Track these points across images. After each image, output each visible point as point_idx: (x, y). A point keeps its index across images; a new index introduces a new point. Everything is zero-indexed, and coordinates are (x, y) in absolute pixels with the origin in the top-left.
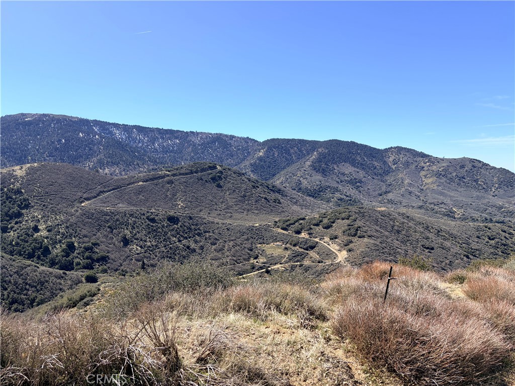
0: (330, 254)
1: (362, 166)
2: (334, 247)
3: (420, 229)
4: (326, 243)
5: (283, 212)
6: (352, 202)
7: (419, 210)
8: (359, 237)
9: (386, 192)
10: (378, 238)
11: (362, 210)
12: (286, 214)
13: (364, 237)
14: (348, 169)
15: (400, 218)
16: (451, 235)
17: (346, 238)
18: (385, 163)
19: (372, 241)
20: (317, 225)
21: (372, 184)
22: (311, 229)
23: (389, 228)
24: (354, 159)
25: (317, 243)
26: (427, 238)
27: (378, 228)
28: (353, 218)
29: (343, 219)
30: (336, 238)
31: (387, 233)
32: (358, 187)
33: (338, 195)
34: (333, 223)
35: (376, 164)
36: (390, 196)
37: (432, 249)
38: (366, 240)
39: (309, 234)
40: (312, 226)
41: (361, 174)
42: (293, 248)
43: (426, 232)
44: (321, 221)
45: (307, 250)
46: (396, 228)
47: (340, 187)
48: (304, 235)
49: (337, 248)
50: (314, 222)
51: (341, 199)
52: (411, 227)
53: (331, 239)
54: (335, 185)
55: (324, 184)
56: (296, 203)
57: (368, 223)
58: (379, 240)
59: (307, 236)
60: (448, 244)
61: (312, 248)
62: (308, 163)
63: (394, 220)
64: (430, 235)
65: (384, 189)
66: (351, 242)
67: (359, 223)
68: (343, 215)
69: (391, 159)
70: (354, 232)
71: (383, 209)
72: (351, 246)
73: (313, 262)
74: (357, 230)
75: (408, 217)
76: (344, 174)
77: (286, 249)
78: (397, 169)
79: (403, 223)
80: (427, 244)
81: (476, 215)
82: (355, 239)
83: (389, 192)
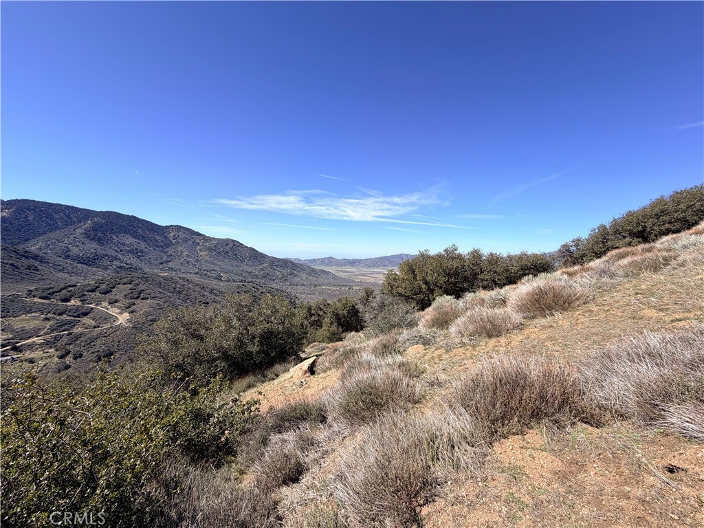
0: (108, 318)
1: (144, 239)
2: (113, 311)
3: (197, 289)
4: (104, 307)
5: (43, 279)
6: (133, 269)
7: (196, 275)
8: (142, 299)
9: (167, 262)
10: (161, 298)
11: (145, 276)
12: (48, 282)
13: (147, 298)
14: (129, 240)
15: (181, 281)
16: (221, 292)
17: (128, 301)
18: (166, 237)
19: (156, 302)
20: (93, 291)
21: (153, 254)
22: (85, 295)
23: (172, 290)
24: (134, 232)
25: (92, 308)
26: (204, 296)
27: (161, 290)
28: (136, 282)
29: (124, 284)
30: (116, 302)
31: (169, 294)
32: (140, 256)
33: (117, 263)
34: (113, 288)
35: (157, 238)
36: (171, 265)
37: (208, 303)
38: (149, 301)
39: (81, 301)
40: (85, 293)
41: (143, 245)
42: (58, 317)
43: (202, 291)
44: (97, 287)
45: (78, 316)
46: (178, 289)
47: (120, 256)
48: (74, 302)
49: (118, 311)
50: (88, 288)
51: (121, 267)
52: (190, 288)
53: (110, 304)
54: (114, 254)
55: (99, 252)
56: (62, 270)
57: (151, 286)
58: (163, 300)
59: (79, 303)
60: (218, 299)
61: (85, 314)
62: (79, 231)
63: (176, 283)
64: (206, 293)
65: (165, 258)
66: (134, 304)
67: (141, 287)
68: (125, 281)
69: (172, 235)
70: (137, 295)
71: (166, 274)
72: (133, 308)
73: (87, 328)
74: (140, 293)
75: (188, 280)
76: (124, 244)
77: (47, 319)
78: (177, 243)
79: (184, 285)
80: (203, 299)
81: (236, 278)
82: (139, 301)
83: (170, 261)
